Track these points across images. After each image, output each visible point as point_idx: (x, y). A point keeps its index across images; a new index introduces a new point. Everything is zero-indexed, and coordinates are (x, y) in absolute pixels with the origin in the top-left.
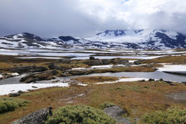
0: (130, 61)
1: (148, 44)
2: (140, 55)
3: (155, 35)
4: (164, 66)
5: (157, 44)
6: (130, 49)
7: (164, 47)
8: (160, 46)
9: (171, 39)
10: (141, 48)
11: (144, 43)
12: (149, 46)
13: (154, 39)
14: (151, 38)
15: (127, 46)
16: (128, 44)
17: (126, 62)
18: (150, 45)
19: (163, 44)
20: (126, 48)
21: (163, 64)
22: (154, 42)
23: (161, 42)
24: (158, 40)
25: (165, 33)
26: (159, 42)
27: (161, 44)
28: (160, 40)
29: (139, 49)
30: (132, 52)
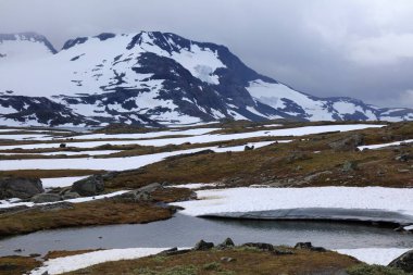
0: (47, 183)
1: (111, 101)
2: (81, 154)
3: (134, 63)
4: (200, 194)
5: (145, 102)
6: (29, 123)
7: (174, 115)
8: (160, 110)
9: (197, 81)
10: (78, 120)
11: (90, 99)
12: (114, 112)
13: (132, 80)
14: (120, 78)
15: (11, 110)
16: (17, 101)
17: (28, 184)
18: (117, 107)
19: (170, 104)
20: (11, 122)
21: (190, 186)
22: (134, 93)
23: (162, 96)
24: (151, 83)
25: (175, 56)
26: (155, 93)
27: (163, 103)
28: (158, 84)
29: (70, 125)
30: (38, 137)
